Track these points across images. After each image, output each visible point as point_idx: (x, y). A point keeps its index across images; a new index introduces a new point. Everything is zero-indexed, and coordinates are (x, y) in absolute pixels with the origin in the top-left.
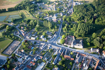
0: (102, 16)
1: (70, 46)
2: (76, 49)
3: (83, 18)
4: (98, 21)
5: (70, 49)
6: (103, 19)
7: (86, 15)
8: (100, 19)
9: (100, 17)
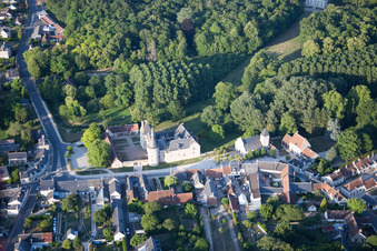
0: (215, 13)
1: (144, 163)
2: (175, 165)
3: (136, 42)
4: (210, 38)
5: (150, 175)
6: (227, 26)
7: (140, 26)
8: (214, 29)
9: (208, 21)
